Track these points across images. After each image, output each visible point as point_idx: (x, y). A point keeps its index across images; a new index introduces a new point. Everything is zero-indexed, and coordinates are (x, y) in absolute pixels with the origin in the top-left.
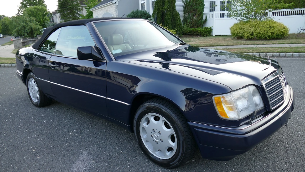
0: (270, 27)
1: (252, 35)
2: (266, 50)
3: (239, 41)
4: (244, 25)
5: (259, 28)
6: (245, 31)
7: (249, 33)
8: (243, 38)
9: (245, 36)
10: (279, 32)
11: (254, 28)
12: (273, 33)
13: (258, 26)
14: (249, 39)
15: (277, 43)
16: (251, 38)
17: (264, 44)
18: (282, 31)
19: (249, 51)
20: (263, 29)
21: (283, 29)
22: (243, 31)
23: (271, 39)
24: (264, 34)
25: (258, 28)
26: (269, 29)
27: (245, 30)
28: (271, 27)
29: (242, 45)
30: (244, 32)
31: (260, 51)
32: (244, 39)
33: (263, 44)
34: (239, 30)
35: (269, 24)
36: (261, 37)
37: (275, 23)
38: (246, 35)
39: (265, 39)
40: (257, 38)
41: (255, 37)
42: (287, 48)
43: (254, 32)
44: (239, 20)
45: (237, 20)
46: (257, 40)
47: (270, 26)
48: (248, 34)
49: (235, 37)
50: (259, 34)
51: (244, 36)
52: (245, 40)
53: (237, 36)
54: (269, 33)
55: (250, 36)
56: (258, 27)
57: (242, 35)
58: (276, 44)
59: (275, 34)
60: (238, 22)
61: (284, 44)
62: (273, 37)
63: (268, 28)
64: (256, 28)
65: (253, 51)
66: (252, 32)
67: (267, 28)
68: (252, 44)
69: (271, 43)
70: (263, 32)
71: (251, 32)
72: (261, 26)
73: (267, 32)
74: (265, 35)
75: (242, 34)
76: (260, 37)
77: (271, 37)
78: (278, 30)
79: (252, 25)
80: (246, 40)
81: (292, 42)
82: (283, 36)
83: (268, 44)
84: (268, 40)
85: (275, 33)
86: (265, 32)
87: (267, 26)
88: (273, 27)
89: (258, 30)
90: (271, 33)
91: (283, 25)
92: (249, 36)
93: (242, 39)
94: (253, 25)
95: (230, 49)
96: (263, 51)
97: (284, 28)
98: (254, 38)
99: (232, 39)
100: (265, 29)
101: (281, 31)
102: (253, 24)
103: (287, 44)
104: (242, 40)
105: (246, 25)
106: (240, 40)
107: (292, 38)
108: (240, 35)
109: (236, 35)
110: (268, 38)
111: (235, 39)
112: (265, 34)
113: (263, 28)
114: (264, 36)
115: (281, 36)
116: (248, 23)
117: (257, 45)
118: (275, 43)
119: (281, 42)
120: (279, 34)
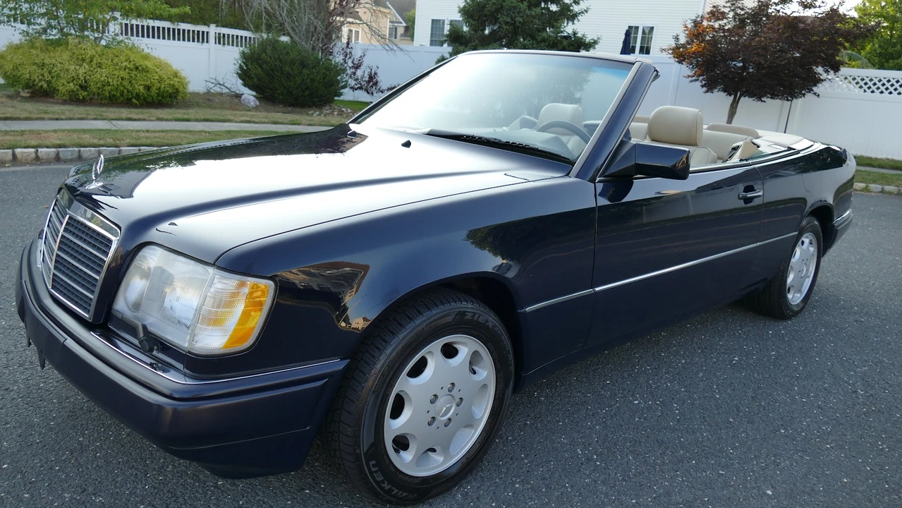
0: (137, 68)
1: (84, 88)
2: (155, 137)
3: (41, 106)
4: (52, 54)
5: (103, 67)
6: (59, 72)
7: (73, 81)
8: (53, 97)
9: (60, 88)
10: (163, 86)
11: (87, 67)
12: (148, 88)
13: (99, 61)
14: (74, 100)
15: (170, 117)
16: (83, 97)
17: (135, 120)
18: (172, 82)
19: (102, 142)
20: (116, 72)
21: (172, 77)
22: (50, 73)
23: (142, 104)
24: (122, 88)
25: (100, 67)
26: (134, 73)
27: (55, 69)
28: (140, 68)
29: (62, 119)
30: (53, 75)
31: (139, 142)
32: (54, 101)
33: (130, 119)
34: (34, 67)
35: (132, 59)
36: (114, 96)
37: (147, 57)
38: (64, 86)
39: (128, 103)
40: (101, 100)
41: (94, 94)
42: (205, 132)
43: (89, 79)
44: (26, 33)
45: (18, 32)
46: (102, 105)
47: (138, 65)
48: (71, 84)
49: (20, 90)
50: (106, 88)
51: (58, 90)
52: (61, 104)
53: (27, 86)
54: (136, 86)
55: (78, 90)
56: (100, 63)
57: (48, 85)
58: (166, 120)
59: (154, 91)
60: (24, 39)
61: (188, 120)
62: (150, 98)
63: (131, 72)
64: (94, 66)
65: (118, 142)
66: (83, 78)
67: (127, 70)
68: (95, 119)
69: (154, 118)
70: (119, 83)
71: (79, 79)
72: (109, 63)
73: (130, 82)
74: (125, 91)
75: (49, 83)
76: (109, 97)
77: (145, 99)
78: (161, 80)
79: (80, 57)
80: (65, 102)
81: (208, 117)
82: (176, 97)
83: (144, 120)
84: (135, 106)
85: (154, 88)
86: (125, 83)
87: (127, 64)
88: (146, 70)
89: (101, 75)
90: (141, 88)
91: (171, 67)
92: (73, 91)
93: (51, 100)
94: (82, 54)
95: (29, 131)
96: (149, 141)
97: (176, 75)
98: (91, 99)
99: (10, 97)
100: (124, 74)
101: (170, 84)
102: (83, 52)
103: (197, 120)
104: (49, 102)
105: (58, 54)
106: (42, 102)
108: (42, 86)
109: (23, 82)
110: (134, 100)
111: (22, 97)
112: (124, 87)
113: (116, 69)
114: (122, 95)
115: (170, 96)
116: (62, 48)
117: (114, 122)
118: (165, 117)
119: (179, 116)
120: (164, 92)
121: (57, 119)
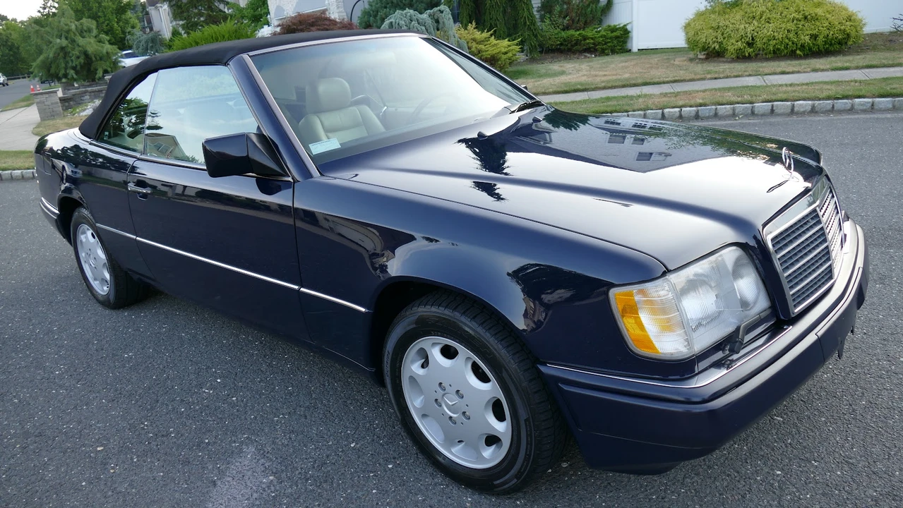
0: (806, 18)
1: (750, 45)
2: (794, 91)
3: (712, 67)
4: (727, 16)
5: (772, 22)
6: (730, 32)
7: (741, 39)
8: (724, 57)
9: (729, 48)
10: (832, 33)
11: (756, 24)
12: (814, 37)
13: (769, 15)
14: (741, 57)
15: (828, 66)
16: (749, 54)
17: (788, 73)
18: (843, 28)
19: (740, 99)
20: (784, 26)
21: (844, 22)
22: (723, 34)
23: (808, 55)
24: (787, 41)
25: (768, 22)
26: (802, 23)
27: (728, 30)
28: (809, 17)
29: (720, 78)
30: (725, 35)
31: (774, 97)
32: (725, 60)
33: (783, 73)
34: (711, 31)
35: (801, 8)
36: (778, 49)
38: (733, 46)
39: (792, 55)
40: (766, 54)
41: (759, 50)
42: (856, 82)
43: (756, 36)
46: (767, 60)
47: (807, 14)
48: (739, 43)
49: (698, 53)
50: (771, 43)
51: (727, 50)
52: (729, 62)
53: (704, 49)
54: (802, 37)
55: (745, 47)
56: (769, 18)
57: (720, 46)
58: (823, 70)
59: (821, 39)
60: (709, 5)
61: (847, 69)
62: (816, 47)
63: (799, 23)
64: (763, 22)
65: (754, 98)
66: (750, 36)
67: (795, 22)
68: (749, 75)
69: (809, 69)
70: (784, 36)
71: (747, 37)
72: (778, 16)
73: (796, 33)
74: (790, 43)
75: (721, 43)
76: (774, 51)
77: (810, 49)
78: (831, 26)
79: (751, 15)
80: (733, 61)
81: (874, 63)
82: (846, 43)
83: (799, 72)
84: (799, 57)
85: (821, 37)
86: (791, 35)
87: (795, 15)
88: (816, 18)
89: (768, 30)
90: (807, 38)
91: (846, 10)
92: (740, 49)
93: (722, 60)
95: (684, 92)
96: (784, 96)
97: (849, 18)
98: (756, 55)
99: (691, 60)
100: (791, 26)
101: (840, 30)
102: (754, 10)
103: (857, 68)
104: (720, 62)
105: (732, 15)
106: (715, 62)
107: (875, 49)
108: (715, 48)
109: (701, 46)
110: (798, 52)
111: (700, 59)
112: (789, 39)
113: (784, 22)
114: (786, 48)
115: (840, 43)
116: (737, 8)
117: (766, 77)
118: (822, 67)
119: (840, 65)
120: (832, 39)
121: (716, 78)
